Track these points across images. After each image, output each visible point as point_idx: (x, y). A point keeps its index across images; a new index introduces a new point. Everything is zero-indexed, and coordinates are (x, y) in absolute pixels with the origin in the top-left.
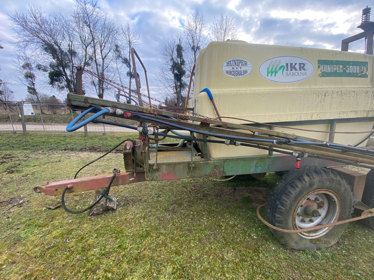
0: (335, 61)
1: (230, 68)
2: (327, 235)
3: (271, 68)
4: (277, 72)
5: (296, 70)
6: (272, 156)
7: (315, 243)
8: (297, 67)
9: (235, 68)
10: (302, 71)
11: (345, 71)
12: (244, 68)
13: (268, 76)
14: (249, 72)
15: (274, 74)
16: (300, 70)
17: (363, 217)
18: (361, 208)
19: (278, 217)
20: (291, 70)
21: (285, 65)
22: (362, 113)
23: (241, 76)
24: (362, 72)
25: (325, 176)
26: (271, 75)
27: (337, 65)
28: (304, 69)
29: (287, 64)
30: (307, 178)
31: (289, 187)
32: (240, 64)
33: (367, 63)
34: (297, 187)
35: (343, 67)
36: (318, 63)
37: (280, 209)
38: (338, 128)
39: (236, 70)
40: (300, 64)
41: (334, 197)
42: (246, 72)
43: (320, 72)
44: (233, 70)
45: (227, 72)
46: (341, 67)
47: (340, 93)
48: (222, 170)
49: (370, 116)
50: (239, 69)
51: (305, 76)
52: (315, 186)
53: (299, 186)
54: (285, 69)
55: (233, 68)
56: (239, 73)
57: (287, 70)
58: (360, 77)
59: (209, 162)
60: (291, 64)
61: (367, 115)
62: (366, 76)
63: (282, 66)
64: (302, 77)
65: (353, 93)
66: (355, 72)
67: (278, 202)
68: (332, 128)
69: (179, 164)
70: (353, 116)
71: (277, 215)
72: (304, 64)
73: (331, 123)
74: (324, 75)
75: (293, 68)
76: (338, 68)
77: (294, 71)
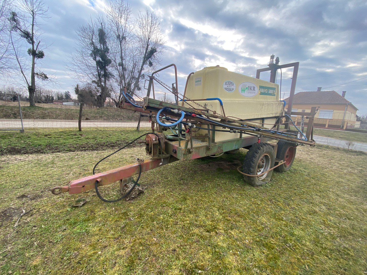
0: (265, 87)
1: (226, 86)
2: (267, 177)
3: (243, 88)
5: (252, 90)
6: (242, 139)
7: (264, 181)
8: (252, 88)
10: (254, 91)
11: (268, 92)
12: (232, 87)
13: (241, 92)
14: (234, 89)
15: (244, 91)
16: (253, 90)
17: (279, 165)
18: (277, 161)
19: (252, 170)
23: (231, 92)
24: (274, 93)
25: (267, 146)
27: (265, 89)
28: (255, 90)
29: (249, 87)
30: (262, 148)
31: (255, 153)
32: (231, 84)
33: (275, 88)
34: (259, 153)
36: (259, 87)
37: (253, 165)
38: (266, 122)
39: (229, 88)
40: (253, 87)
41: (269, 156)
42: (233, 89)
43: (260, 92)
45: (225, 88)
46: (267, 90)
47: (267, 104)
48: (221, 149)
49: (276, 116)
50: (230, 87)
51: (255, 94)
52: (264, 152)
53: (259, 152)
55: (228, 86)
56: (230, 90)
57: (249, 90)
58: (273, 95)
59: (216, 144)
60: (250, 87)
62: (274, 95)
63: (247, 88)
64: (253, 94)
65: (271, 104)
66: (271, 93)
67: (251, 162)
68: (263, 122)
69: (201, 147)
70: (271, 116)
71: (251, 169)
72: (254, 87)
73: (263, 119)
74: (261, 94)
75: (251, 89)
76: (266, 91)
77: (251, 91)
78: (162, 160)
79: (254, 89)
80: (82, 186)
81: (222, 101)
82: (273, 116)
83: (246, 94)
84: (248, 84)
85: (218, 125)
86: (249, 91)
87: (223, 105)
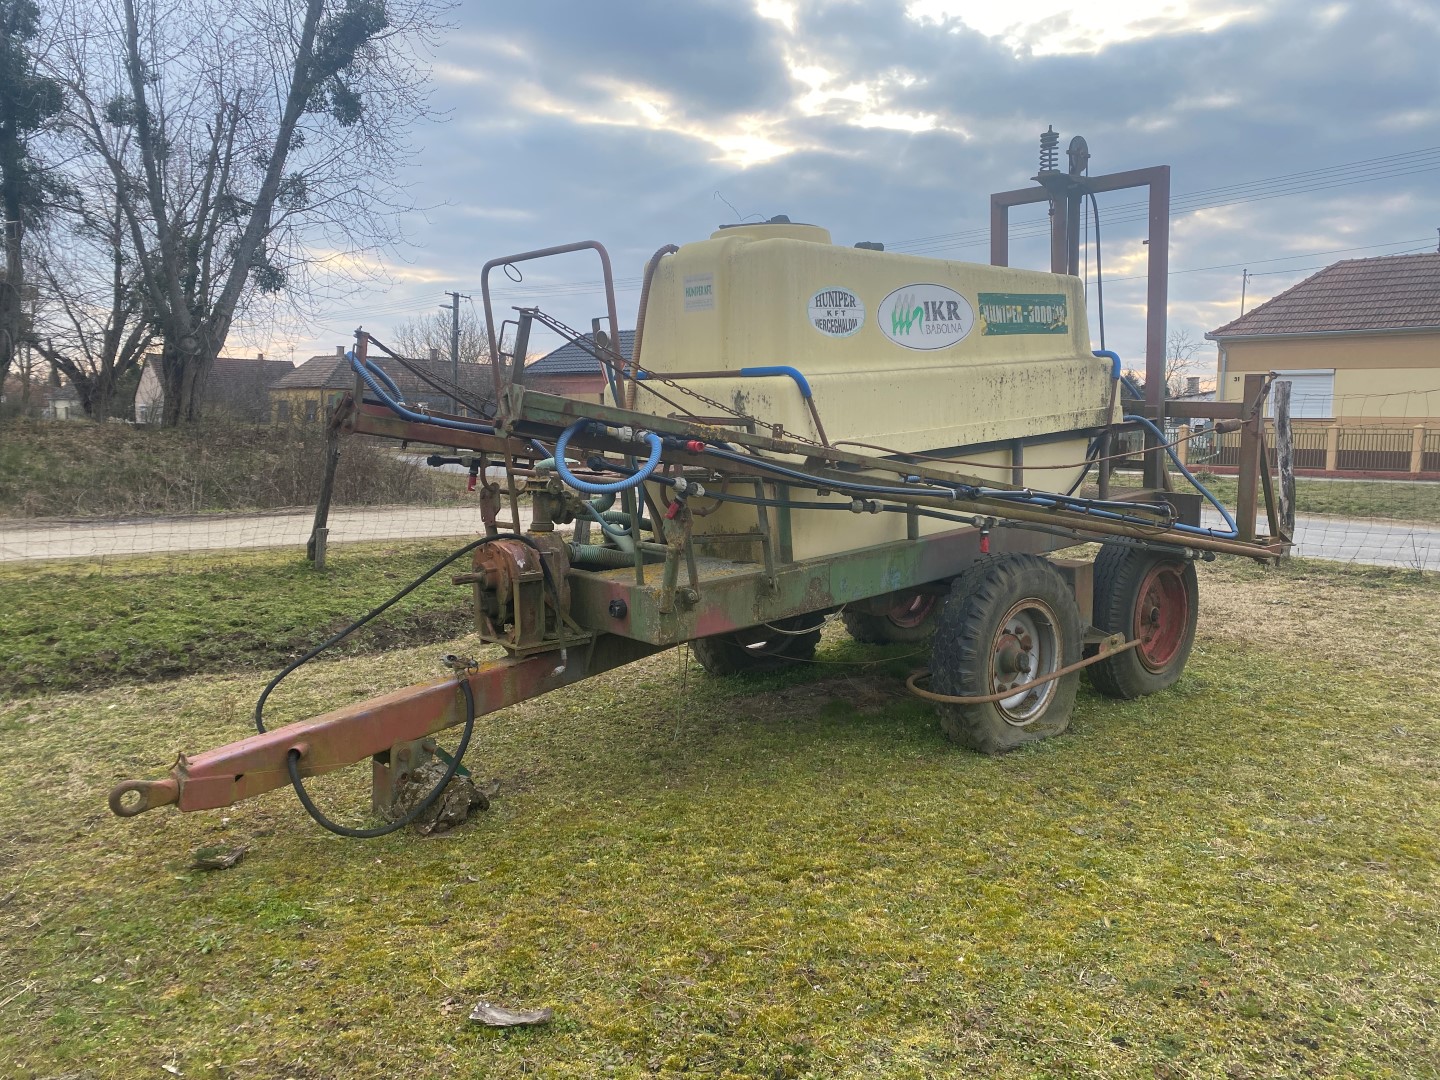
0: (1009, 295)
1: (821, 313)
2: (1051, 712)
3: (899, 311)
4: (911, 323)
5: (943, 318)
6: (919, 541)
7: (1033, 731)
8: (944, 310)
9: (833, 313)
10: (955, 321)
11: (1026, 318)
12: (850, 314)
13: (894, 332)
14: (859, 323)
15: (905, 328)
16: (950, 318)
17: (1102, 655)
18: (1092, 641)
19: (967, 676)
20: (935, 319)
21: (923, 307)
22: (1067, 419)
23: (845, 334)
24: (1056, 321)
25: (1030, 568)
26: (901, 332)
27: (1011, 305)
28: (958, 318)
29: (926, 303)
30: (1002, 575)
31: (975, 601)
32: (842, 302)
33: (1063, 297)
34: (989, 595)
35: (1023, 310)
36: (980, 301)
37: (968, 653)
38: (1029, 457)
39: (834, 317)
40: (949, 303)
41: (1048, 616)
42: (853, 323)
43: (985, 324)
44: (829, 318)
45: (818, 322)
46: (1019, 308)
47: (1025, 377)
48: (825, 589)
49: (1080, 426)
50: (840, 316)
51: (960, 334)
52: (1018, 592)
53: (993, 594)
54: (924, 316)
55: (829, 313)
56: (841, 327)
57: (928, 319)
58: (1054, 331)
59: (799, 569)
60: (934, 304)
61: (1076, 423)
62: (1062, 329)
63: (919, 309)
64: (954, 336)
65: (1046, 374)
66: (1044, 321)
67: (960, 641)
68: (1017, 459)
69: (736, 581)
70: (1051, 428)
71: (964, 672)
72: (955, 304)
73: (1013, 447)
74: (993, 329)
75: (937, 312)
76: (1015, 313)
77: (940, 321)
78: (564, 651)
79: (953, 312)
80: (233, 776)
81: (808, 379)
82: (1062, 429)
83: (916, 335)
84: (923, 295)
85: (796, 480)
86: (930, 323)
87: (813, 398)
